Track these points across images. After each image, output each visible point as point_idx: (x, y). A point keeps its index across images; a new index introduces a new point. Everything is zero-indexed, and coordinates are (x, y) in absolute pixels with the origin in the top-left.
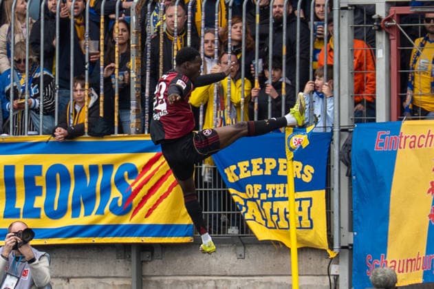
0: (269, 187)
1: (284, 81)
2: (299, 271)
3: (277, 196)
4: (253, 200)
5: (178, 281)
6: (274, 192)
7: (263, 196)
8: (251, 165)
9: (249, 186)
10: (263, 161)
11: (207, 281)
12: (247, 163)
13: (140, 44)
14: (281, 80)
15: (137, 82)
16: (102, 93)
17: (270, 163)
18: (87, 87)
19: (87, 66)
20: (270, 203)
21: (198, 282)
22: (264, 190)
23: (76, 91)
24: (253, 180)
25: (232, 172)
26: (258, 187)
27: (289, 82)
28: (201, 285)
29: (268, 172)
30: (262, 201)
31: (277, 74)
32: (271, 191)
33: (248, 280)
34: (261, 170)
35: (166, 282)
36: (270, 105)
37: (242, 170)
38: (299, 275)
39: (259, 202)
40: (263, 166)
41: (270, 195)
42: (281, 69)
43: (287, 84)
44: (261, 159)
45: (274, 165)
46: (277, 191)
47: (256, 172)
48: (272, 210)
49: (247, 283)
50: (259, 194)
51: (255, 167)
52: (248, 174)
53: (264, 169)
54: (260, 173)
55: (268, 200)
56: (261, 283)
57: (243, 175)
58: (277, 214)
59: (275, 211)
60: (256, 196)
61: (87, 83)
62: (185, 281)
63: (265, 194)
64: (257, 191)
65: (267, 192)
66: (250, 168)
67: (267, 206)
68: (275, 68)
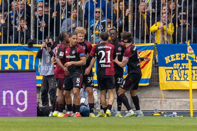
0: (183, 64)
1: (187, 24)
2: (193, 96)
3: (186, 68)
4: (177, 69)
5: (146, 100)
6: (185, 66)
7: (181, 68)
8: (175, 56)
9: (175, 64)
10: (180, 54)
11: (157, 100)
12: (174, 55)
13: (132, 10)
14: (186, 24)
15: (131, 24)
16: (118, 28)
17: (183, 55)
18: (112, 26)
19: (112, 18)
20: (184, 71)
21: (154, 101)
22: (181, 66)
23: (108, 28)
24: (176, 62)
25: (168, 58)
26: (178, 64)
27: (189, 24)
28: (155, 102)
29: (182, 59)
30: (180, 70)
31: (184, 21)
32: (183, 66)
33: (173, 100)
34: (180, 58)
35: (142, 101)
36: (182, 33)
37: (172, 58)
38: (193, 98)
39: (179, 70)
40: (180, 57)
41: (184, 68)
42: (186, 19)
43: (188, 25)
44: (179, 54)
45: (184, 56)
46: (186, 66)
47: (178, 59)
48: (184, 73)
49: (173, 101)
50: (179, 67)
51: (177, 57)
52: (174, 60)
53: (181, 58)
54: (179, 59)
55: (183, 69)
56: (178, 101)
57: (172, 60)
58: (187, 75)
59: (186, 74)
60: (178, 68)
61: (112, 24)
62: (149, 100)
63: (181, 67)
64: (178, 66)
65: (182, 66)
66: (175, 57)
67: (182, 72)
68: (184, 19)
